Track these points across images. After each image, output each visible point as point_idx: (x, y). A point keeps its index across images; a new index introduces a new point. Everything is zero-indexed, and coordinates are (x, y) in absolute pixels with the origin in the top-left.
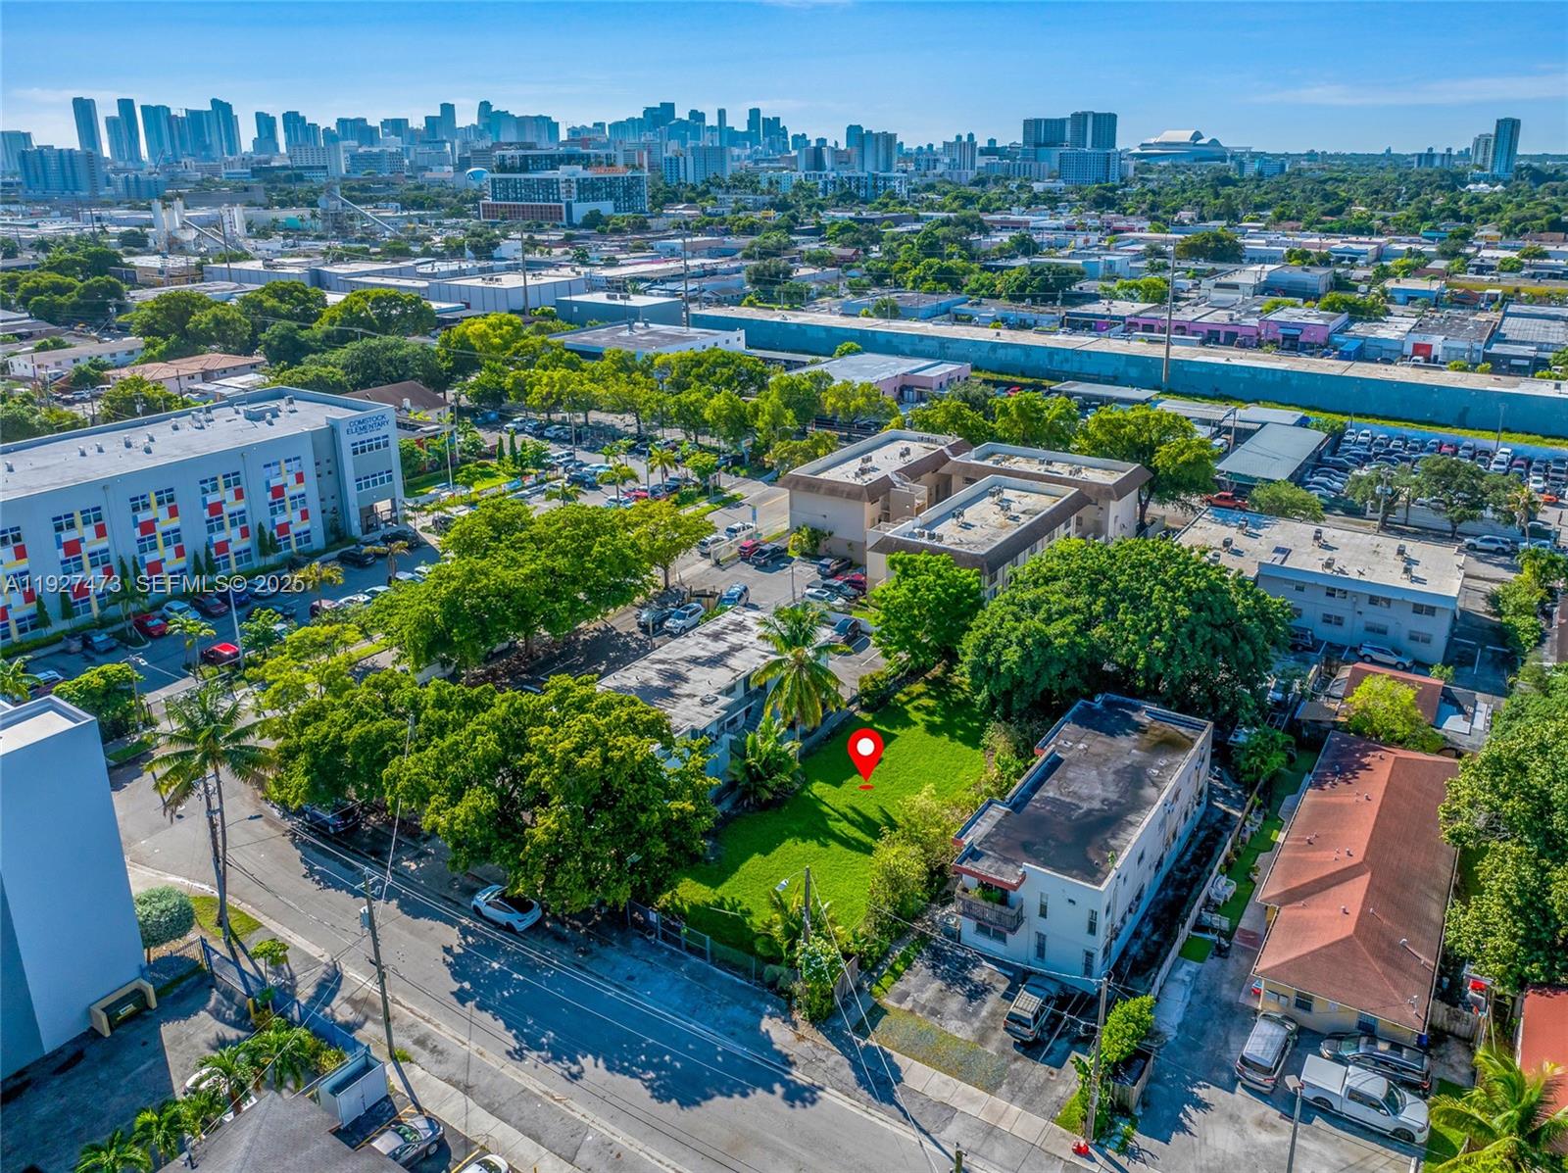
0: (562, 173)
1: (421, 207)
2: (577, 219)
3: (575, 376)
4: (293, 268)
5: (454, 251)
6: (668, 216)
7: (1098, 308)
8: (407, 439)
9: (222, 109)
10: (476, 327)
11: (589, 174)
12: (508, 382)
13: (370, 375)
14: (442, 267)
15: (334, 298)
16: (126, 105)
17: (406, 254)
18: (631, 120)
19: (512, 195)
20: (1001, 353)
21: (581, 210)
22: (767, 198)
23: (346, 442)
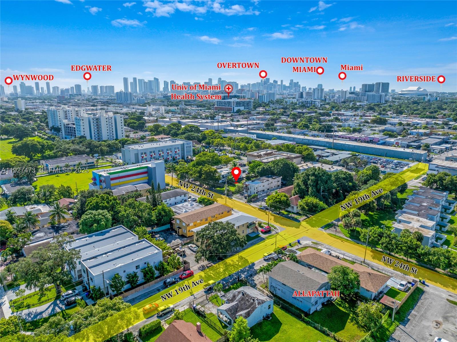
0: (233, 100)
1: (201, 107)
2: (235, 111)
3: (221, 140)
4: (175, 120)
5: (207, 118)
6: (257, 110)
7: (337, 134)
8: (194, 148)
9: (156, 80)
10: (207, 132)
11: (238, 100)
12: (211, 141)
13: (189, 138)
14: (204, 121)
15: (183, 127)
16: (135, 79)
17: (197, 118)
18: (258, 83)
19: (221, 105)
20: (304, 140)
21: (236, 109)
22: (282, 106)
23: (185, 146)
